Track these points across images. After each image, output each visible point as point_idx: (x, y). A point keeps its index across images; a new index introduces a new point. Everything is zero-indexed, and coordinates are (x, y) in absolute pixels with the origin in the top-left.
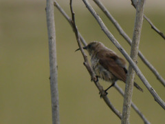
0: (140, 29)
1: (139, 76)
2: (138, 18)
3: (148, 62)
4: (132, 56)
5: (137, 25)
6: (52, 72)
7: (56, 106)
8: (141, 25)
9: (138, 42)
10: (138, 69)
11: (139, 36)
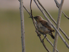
0: (60, 17)
1: (60, 36)
2: (60, 12)
3: (62, 31)
4: (57, 28)
5: (59, 15)
6: (22, 35)
7: (24, 49)
8: (61, 15)
9: (60, 22)
11: (60, 20)
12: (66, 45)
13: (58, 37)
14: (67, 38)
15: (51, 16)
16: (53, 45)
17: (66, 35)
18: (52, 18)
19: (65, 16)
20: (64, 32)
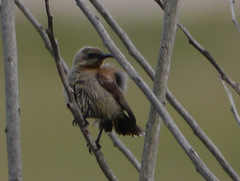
0: (171, 46)
1: (170, 127)
2: (168, 26)
4: (157, 91)
5: (165, 38)
6: (11, 119)
8: (173, 38)
9: (167, 67)
10: (167, 115)
11: (169, 58)
12: (195, 163)
13: (158, 129)
14: (196, 132)
15: (131, 44)
16: (139, 165)
17: (195, 124)
18: (134, 49)
19: (191, 42)
20: (183, 109)
